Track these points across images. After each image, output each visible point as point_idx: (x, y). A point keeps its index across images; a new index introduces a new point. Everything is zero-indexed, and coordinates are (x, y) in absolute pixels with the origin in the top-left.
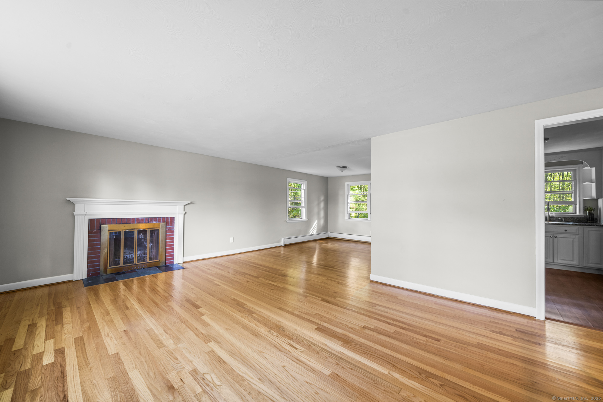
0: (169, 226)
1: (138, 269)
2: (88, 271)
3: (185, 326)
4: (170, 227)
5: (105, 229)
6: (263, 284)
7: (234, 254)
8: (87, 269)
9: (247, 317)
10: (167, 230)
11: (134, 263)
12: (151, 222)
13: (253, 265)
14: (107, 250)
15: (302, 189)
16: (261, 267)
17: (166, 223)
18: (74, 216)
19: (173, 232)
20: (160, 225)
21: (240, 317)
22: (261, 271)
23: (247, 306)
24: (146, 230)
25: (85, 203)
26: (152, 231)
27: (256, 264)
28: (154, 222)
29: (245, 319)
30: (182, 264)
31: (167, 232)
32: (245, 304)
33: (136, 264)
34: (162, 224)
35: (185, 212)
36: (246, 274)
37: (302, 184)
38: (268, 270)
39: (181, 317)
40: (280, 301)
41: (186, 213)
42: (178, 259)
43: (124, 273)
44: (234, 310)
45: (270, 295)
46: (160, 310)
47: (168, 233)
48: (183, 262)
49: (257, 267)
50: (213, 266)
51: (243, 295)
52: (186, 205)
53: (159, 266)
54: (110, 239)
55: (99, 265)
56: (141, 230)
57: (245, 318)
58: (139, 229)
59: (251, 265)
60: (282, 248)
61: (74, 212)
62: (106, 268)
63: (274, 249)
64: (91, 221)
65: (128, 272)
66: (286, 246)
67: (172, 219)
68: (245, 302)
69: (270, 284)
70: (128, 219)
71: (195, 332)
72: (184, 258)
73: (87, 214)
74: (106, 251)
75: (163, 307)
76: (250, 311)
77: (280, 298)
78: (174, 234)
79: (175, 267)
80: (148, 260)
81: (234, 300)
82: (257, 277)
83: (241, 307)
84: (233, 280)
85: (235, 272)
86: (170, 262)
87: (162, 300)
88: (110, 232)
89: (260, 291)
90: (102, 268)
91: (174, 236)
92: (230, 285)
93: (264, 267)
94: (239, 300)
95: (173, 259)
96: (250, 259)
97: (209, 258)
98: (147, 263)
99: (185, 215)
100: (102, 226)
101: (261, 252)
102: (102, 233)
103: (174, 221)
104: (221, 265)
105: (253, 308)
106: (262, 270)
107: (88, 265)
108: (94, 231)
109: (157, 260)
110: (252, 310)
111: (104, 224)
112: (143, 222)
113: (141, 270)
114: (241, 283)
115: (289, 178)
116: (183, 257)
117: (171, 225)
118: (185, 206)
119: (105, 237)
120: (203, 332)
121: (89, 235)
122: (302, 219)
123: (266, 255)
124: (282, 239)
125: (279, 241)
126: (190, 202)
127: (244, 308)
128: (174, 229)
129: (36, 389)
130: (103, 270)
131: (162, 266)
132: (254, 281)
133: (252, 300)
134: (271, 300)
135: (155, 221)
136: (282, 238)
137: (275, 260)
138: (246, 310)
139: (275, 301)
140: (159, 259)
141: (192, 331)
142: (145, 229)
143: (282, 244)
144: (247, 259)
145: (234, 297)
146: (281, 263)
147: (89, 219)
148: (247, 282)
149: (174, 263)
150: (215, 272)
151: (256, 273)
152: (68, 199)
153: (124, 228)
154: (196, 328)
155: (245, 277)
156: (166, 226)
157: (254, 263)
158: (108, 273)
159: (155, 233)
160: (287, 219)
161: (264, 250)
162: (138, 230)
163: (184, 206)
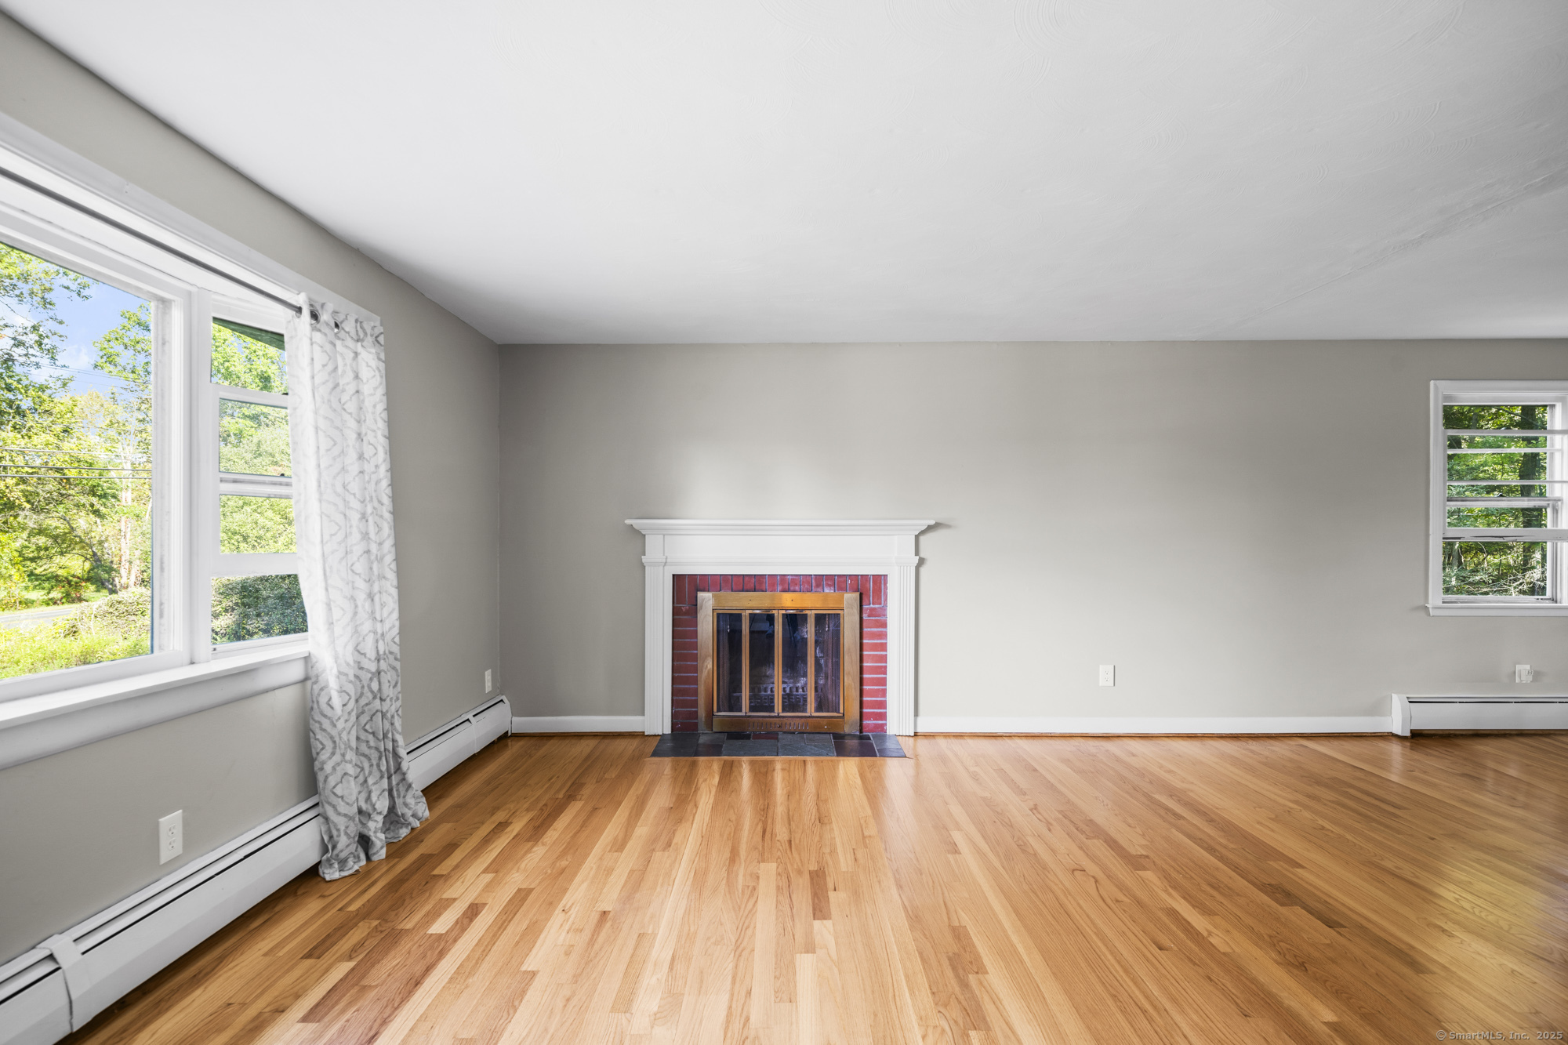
0: (872, 606)
1: (785, 732)
2: (674, 716)
3: (731, 966)
4: (875, 609)
5: (707, 600)
6: (1139, 902)
7: (1119, 737)
8: (672, 710)
9: (943, 1031)
10: (865, 617)
11: (776, 711)
12: (819, 589)
13: (1164, 799)
14: (711, 663)
15: (1553, 432)
16: (1197, 820)
17: (861, 595)
18: (644, 567)
19: (884, 625)
20: (841, 600)
21: (914, 1018)
22: (1181, 836)
23: (981, 983)
24: (804, 612)
25: (665, 532)
26: (820, 619)
27: (1179, 801)
28: (827, 590)
29: (924, 1037)
30: (911, 739)
31: (864, 624)
32: (981, 970)
33: (778, 717)
34: (850, 598)
35: (918, 557)
36: (1096, 831)
37: (1553, 406)
38: (1222, 841)
39: (749, 932)
40: (1150, 1020)
41: (921, 562)
42: (897, 722)
43: (748, 737)
44: (921, 979)
45: (1126, 971)
46: (724, 882)
47: (869, 630)
48: (916, 735)
49: (1175, 814)
50: (1001, 771)
51: (1007, 925)
52: (923, 532)
53: (842, 732)
54: (718, 631)
55: (695, 704)
56: (792, 612)
57: (930, 1031)
58: (786, 610)
59: (1157, 796)
60: (1396, 749)
61: (643, 557)
62: (710, 714)
63: (1336, 743)
64: (678, 579)
65: (758, 736)
66: (1418, 738)
67: (880, 581)
68: (988, 959)
69: (1173, 913)
70: (760, 578)
71: (734, 1006)
72: (919, 719)
73: (668, 560)
74: (710, 666)
75: (737, 876)
76: (979, 1008)
77: (1168, 1006)
78: (886, 632)
79: (890, 745)
80: (811, 708)
81: (959, 934)
82: (1135, 863)
83: (957, 976)
84: (1023, 847)
85: (1060, 812)
86: (875, 724)
87: (756, 848)
88: (718, 615)
89: (1100, 934)
90: (702, 712)
91: (886, 639)
92: (998, 865)
93: (1211, 821)
94: (975, 940)
95: (883, 716)
96: (1170, 771)
97: (1010, 736)
98: (809, 717)
99: (923, 570)
100: (701, 595)
101: (1254, 745)
102: (701, 616)
103: (886, 588)
104: (1035, 770)
105: (996, 1001)
106: (1189, 836)
107: (675, 698)
108: (685, 607)
109: (835, 714)
110: (989, 1008)
111: (703, 590)
112: (797, 588)
113: (790, 736)
114: (1045, 868)
115: (1442, 384)
116: (916, 714)
117: (876, 600)
118: (922, 538)
119: (706, 626)
120: (752, 1019)
121: (675, 617)
122: (1554, 600)
123: (1265, 764)
124: (1397, 703)
125: (1378, 708)
126: (932, 522)
127: (965, 985)
128: (885, 615)
129: (370, 986)
130: (703, 720)
131: (849, 735)
132: (1109, 877)
133: (1022, 962)
134: (1114, 997)
135: (830, 586)
136: (1394, 696)
137: (1296, 802)
138: (961, 998)
139: (1124, 1012)
140: (841, 711)
141: (732, 995)
142: (803, 610)
143: (1396, 721)
144: (1161, 767)
145: (966, 920)
146: (1321, 822)
147: (674, 575)
148: (1073, 870)
149: (888, 733)
150: (987, 794)
151: (1144, 842)
152: (628, 522)
153: (749, 605)
154: (749, 993)
155: (1081, 848)
156: (861, 606)
157: (1172, 793)
158: (714, 730)
159: (831, 625)
160: (1436, 597)
161: (1272, 742)
162: (784, 612)
163: (917, 537)
